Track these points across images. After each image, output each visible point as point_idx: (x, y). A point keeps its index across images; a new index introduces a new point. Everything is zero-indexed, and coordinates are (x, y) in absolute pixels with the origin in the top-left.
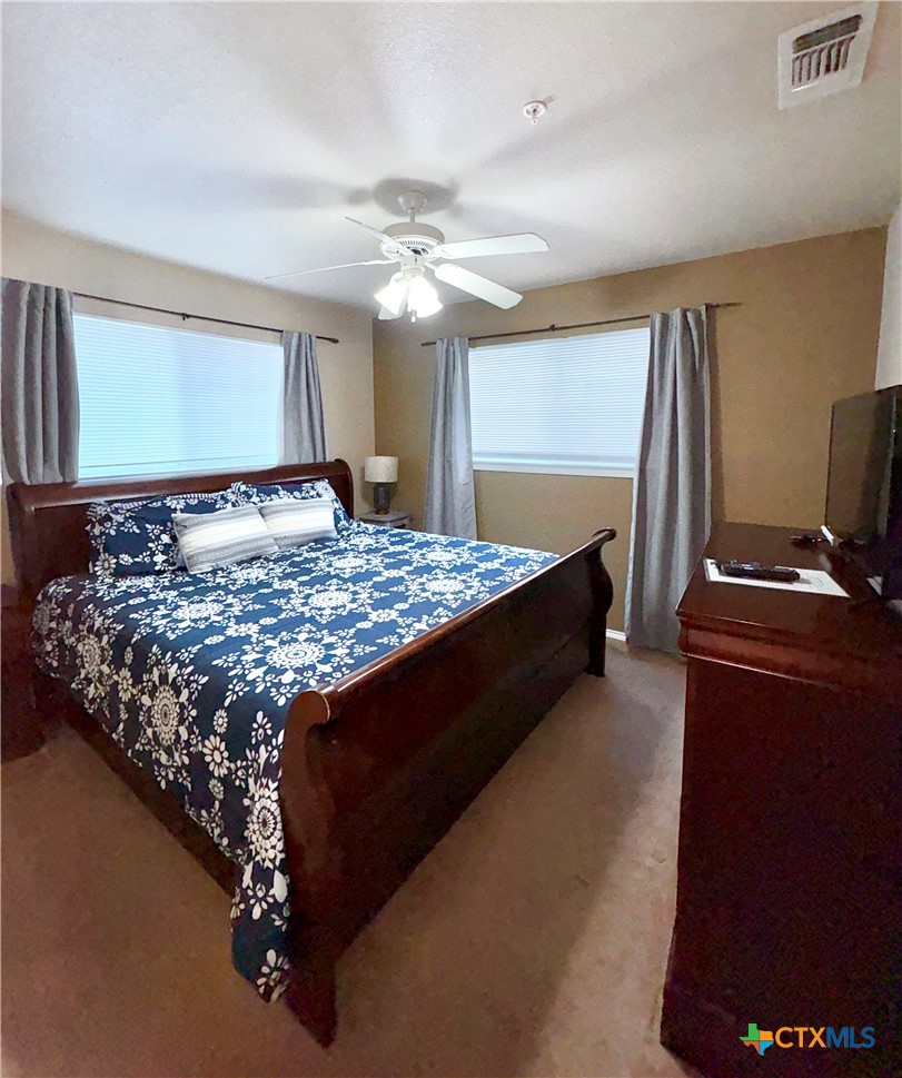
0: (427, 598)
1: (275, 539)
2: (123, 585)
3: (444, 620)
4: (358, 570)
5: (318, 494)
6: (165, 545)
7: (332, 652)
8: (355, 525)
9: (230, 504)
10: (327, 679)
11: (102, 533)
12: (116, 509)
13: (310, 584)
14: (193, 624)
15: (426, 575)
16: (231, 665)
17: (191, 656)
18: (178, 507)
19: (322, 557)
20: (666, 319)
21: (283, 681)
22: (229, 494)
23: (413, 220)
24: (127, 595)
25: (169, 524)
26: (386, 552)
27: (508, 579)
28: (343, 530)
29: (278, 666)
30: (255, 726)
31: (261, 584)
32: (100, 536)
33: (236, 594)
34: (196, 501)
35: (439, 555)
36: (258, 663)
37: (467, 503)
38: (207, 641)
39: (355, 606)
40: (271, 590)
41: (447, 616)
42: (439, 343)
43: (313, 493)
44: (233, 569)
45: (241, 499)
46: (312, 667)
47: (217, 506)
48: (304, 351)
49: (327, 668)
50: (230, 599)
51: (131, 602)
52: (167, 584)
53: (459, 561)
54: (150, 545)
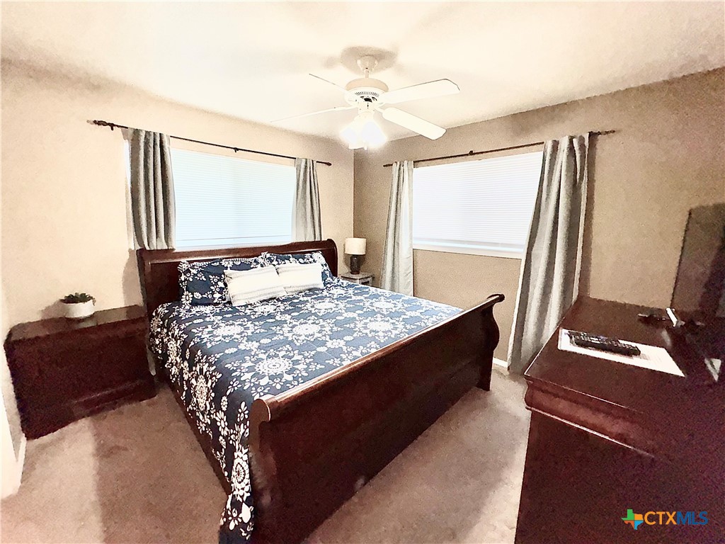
0: (366, 334)
1: (285, 288)
2: (195, 310)
3: (373, 351)
4: (329, 311)
5: (314, 260)
6: (220, 288)
7: (296, 367)
8: (336, 280)
9: (259, 265)
10: (288, 385)
11: (185, 280)
12: (193, 266)
13: (297, 318)
14: (223, 339)
15: (370, 318)
16: (235, 368)
17: (216, 360)
18: (229, 266)
19: (310, 301)
20: (556, 145)
21: (261, 384)
22: (260, 259)
23: (367, 77)
24: (195, 317)
25: (223, 276)
26: (350, 300)
27: (423, 324)
28: (328, 283)
29: (261, 373)
30: (240, 410)
31: (270, 316)
32: (184, 281)
33: (253, 321)
34: (239, 263)
35: (382, 305)
36: (250, 369)
37: (407, 270)
38: (227, 352)
39: (320, 335)
40: (273, 320)
41: (376, 348)
42: (394, 165)
43: (311, 260)
44: (258, 305)
45: (267, 262)
46: (281, 376)
47: (252, 266)
48: (308, 170)
49: (290, 378)
50: (249, 325)
51: (195, 322)
52: (218, 311)
53: (394, 309)
54: (212, 288)
